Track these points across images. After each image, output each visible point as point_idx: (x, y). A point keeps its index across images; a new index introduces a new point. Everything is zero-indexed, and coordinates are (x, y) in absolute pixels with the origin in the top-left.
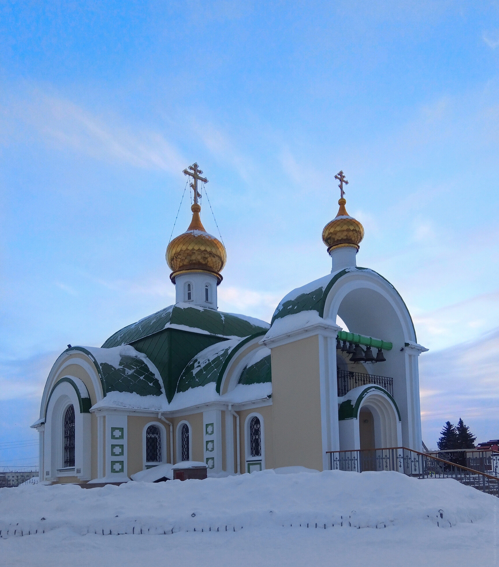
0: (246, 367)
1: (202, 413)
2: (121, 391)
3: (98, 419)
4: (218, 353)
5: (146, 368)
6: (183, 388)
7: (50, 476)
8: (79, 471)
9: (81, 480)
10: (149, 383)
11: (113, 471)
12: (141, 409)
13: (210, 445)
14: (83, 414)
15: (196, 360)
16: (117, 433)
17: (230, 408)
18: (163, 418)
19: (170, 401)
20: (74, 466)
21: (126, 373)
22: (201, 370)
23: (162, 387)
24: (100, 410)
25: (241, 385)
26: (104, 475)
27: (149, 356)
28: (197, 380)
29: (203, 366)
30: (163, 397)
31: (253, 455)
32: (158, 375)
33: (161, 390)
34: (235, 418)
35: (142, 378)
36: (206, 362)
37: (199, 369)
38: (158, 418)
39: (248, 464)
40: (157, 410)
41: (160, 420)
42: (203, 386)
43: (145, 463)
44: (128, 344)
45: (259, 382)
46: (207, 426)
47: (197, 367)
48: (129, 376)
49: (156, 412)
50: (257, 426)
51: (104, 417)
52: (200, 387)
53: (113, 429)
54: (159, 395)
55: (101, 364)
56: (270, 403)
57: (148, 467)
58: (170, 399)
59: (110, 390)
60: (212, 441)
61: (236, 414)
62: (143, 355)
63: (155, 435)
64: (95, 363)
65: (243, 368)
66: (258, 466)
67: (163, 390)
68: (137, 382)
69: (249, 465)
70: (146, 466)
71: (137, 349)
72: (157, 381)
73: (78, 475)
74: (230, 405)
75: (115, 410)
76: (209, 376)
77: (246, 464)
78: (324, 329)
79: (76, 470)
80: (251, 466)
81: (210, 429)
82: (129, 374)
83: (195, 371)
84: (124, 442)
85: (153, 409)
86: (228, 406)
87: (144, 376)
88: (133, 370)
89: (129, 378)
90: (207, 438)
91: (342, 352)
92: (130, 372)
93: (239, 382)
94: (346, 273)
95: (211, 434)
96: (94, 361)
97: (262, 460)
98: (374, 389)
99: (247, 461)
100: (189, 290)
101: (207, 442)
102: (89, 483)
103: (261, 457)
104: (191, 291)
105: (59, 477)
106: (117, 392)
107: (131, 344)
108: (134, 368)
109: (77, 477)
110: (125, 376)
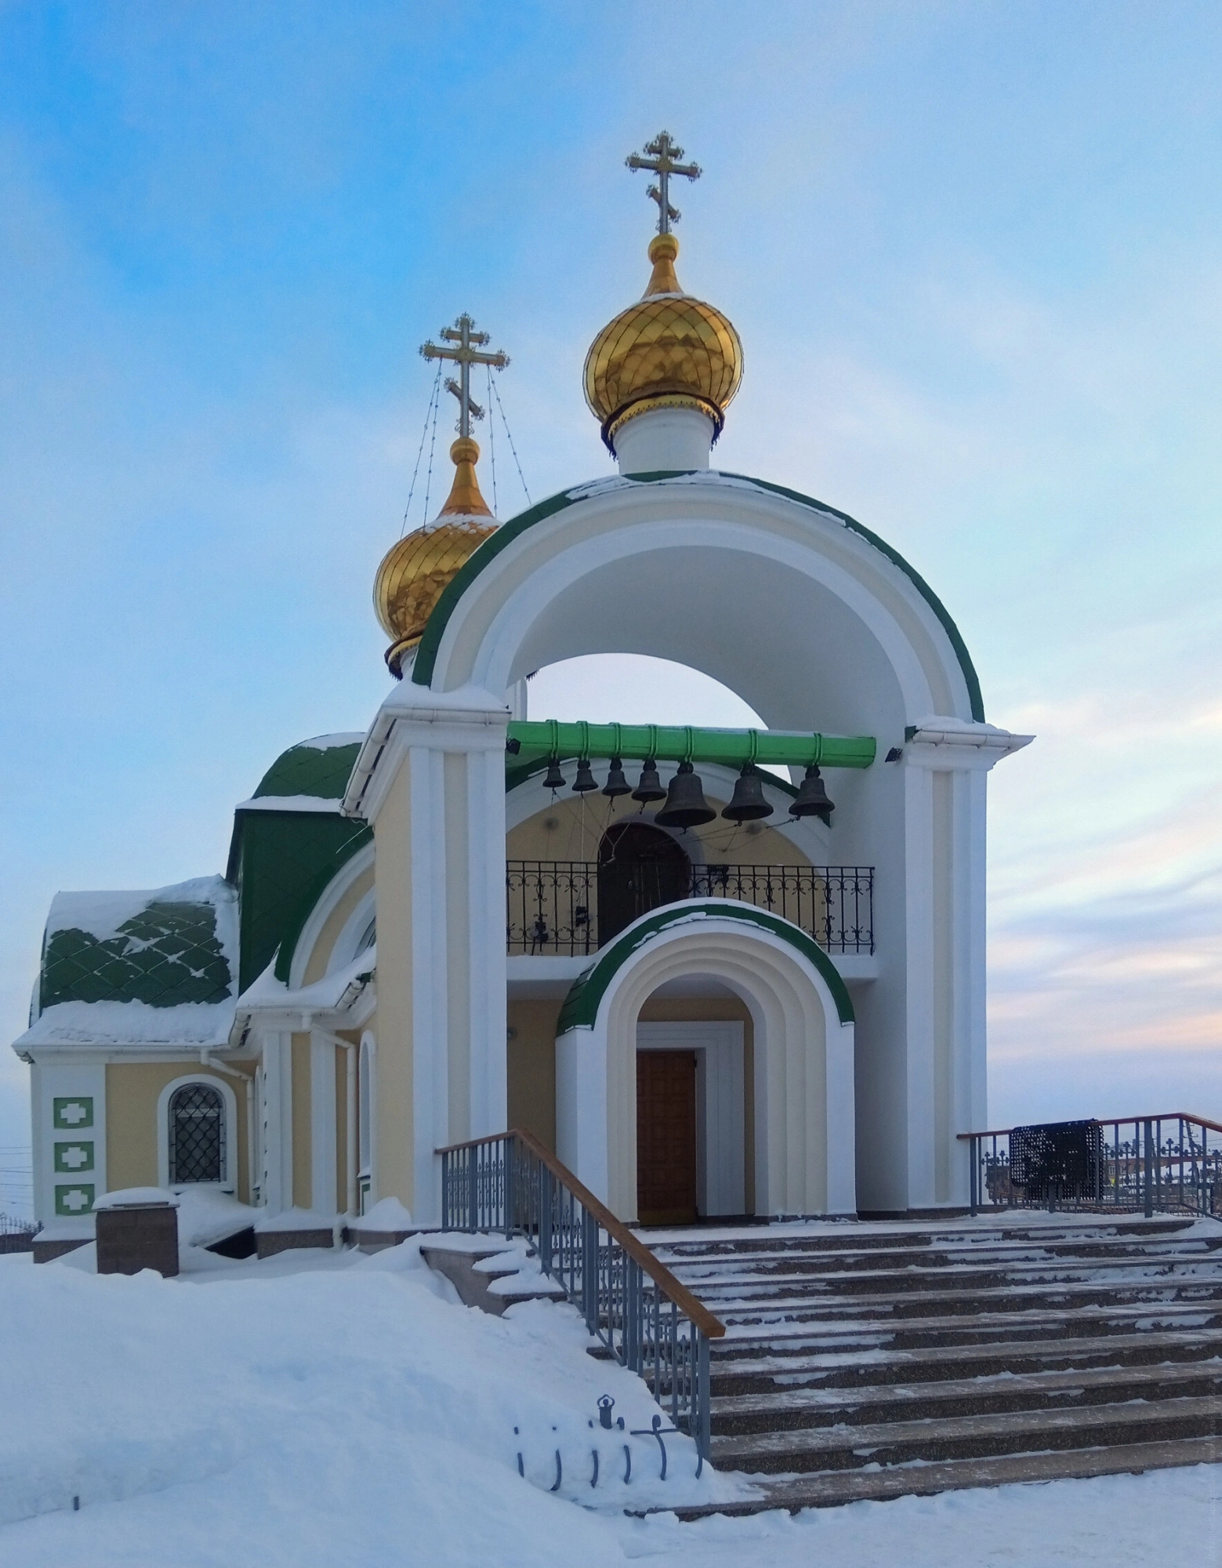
2: (90, 999)
12: (142, 1043)
18: (216, 1063)
23: (235, 977)
33: (227, 986)
35: (172, 958)
38: (199, 1062)
48: (134, 957)
68: (151, 972)
78: (429, 723)
84: (96, 1134)
89: (130, 963)
91: (609, 798)
94: (569, 502)
98: (702, 915)
110: (118, 958)
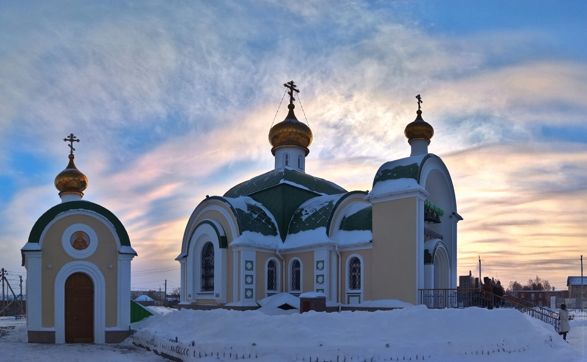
0: (345, 217)
1: (313, 251)
3: (234, 253)
4: (322, 205)
5: (264, 214)
6: (294, 231)
7: (192, 298)
8: (217, 296)
9: (218, 303)
10: (269, 226)
11: (246, 297)
13: (320, 279)
14: (221, 249)
15: (302, 209)
16: (249, 266)
17: (337, 249)
19: (283, 241)
20: (213, 291)
21: (253, 217)
22: (309, 217)
24: (237, 246)
25: (342, 231)
26: (239, 300)
27: (264, 205)
28: (307, 224)
29: (311, 214)
30: (278, 237)
31: (352, 289)
32: (273, 220)
34: (338, 257)
36: (313, 211)
37: (307, 216)
39: (348, 295)
40: (276, 248)
41: (277, 256)
42: (314, 229)
43: (267, 291)
44: (247, 196)
45: (359, 229)
46: (318, 262)
47: (305, 214)
49: (276, 249)
50: (356, 265)
51: (239, 252)
52: (311, 231)
53: (247, 262)
54: (276, 236)
55: (236, 209)
56: (370, 247)
57: (269, 295)
58: (283, 239)
59: (244, 230)
60: (323, 276)
61: (339, 254)
62: (260, 204)
63: (273, 268)
64: (232, 208)
65: (343, 217)
66: (357, 298)
67: (278, 232)
69: (349, 297)
70: (268, 294)
71: (254, 199)
72: (273, 225)
73: (217, 298)
74: (337, 246)
75: (249, 246)
76: (318, 222)
77: (346, 296)
79: (215, 294)
80: (350, 298)
81: (320, 265)
82: (255, 217)
83: (304, 218)
85: (273, 247)
86: (335, 247)
87: (264, 220)
88: (257, 215)
90: (317, 272)
92: (256, 216)
93: (340, 229)
95: (321, 270)
96: (230, 206)
97: (362, 293)
99: (347, 293)
100: (287, 158)
101: (318, 276)
102: (225, 305)
103: (361, 291)
104: (288, 160)
105: (198, 299)
106: (248, 232)
107: (249, 196)
108: (258, 214)
109: (215, 300)
